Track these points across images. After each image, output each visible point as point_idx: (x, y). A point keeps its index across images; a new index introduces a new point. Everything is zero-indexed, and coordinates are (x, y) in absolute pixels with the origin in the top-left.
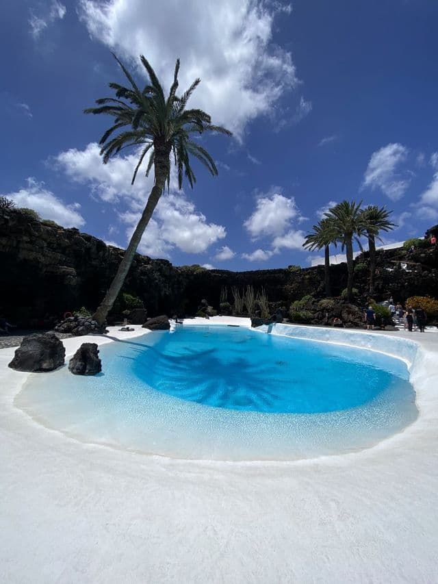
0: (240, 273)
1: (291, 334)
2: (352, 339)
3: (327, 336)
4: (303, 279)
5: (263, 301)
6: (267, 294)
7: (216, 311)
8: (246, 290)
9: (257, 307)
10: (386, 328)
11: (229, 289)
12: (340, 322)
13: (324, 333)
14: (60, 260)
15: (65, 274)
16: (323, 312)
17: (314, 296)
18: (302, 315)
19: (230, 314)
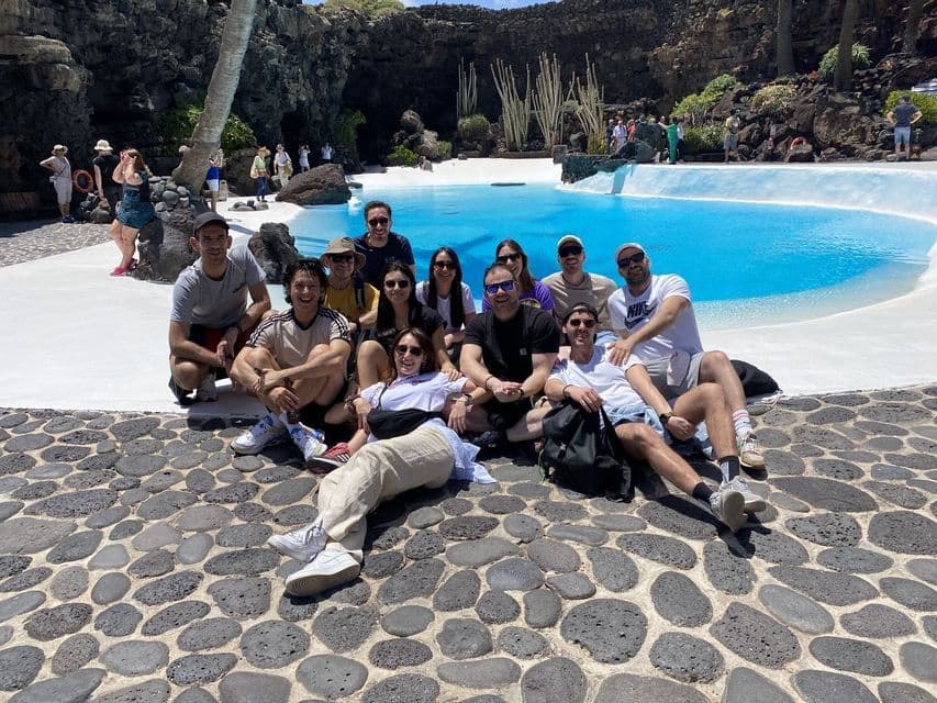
0: (515, 12)
1: (676, 191)
2: (830, 187)
3: (769, 186)
4: (712, 21)
5: (588, 104)
6: (601, 79)
7: (448, 145)
8: (536, 71)
9: (571, 121)
10: (924, 154)
11: (483, 72)
12: (806, 148)
13: (759, 180)
14: (20, 17)
15: (47, 63)
16: (762, 123)
17: (741, 77)
18: (703, 137)
19: (488, 150)
